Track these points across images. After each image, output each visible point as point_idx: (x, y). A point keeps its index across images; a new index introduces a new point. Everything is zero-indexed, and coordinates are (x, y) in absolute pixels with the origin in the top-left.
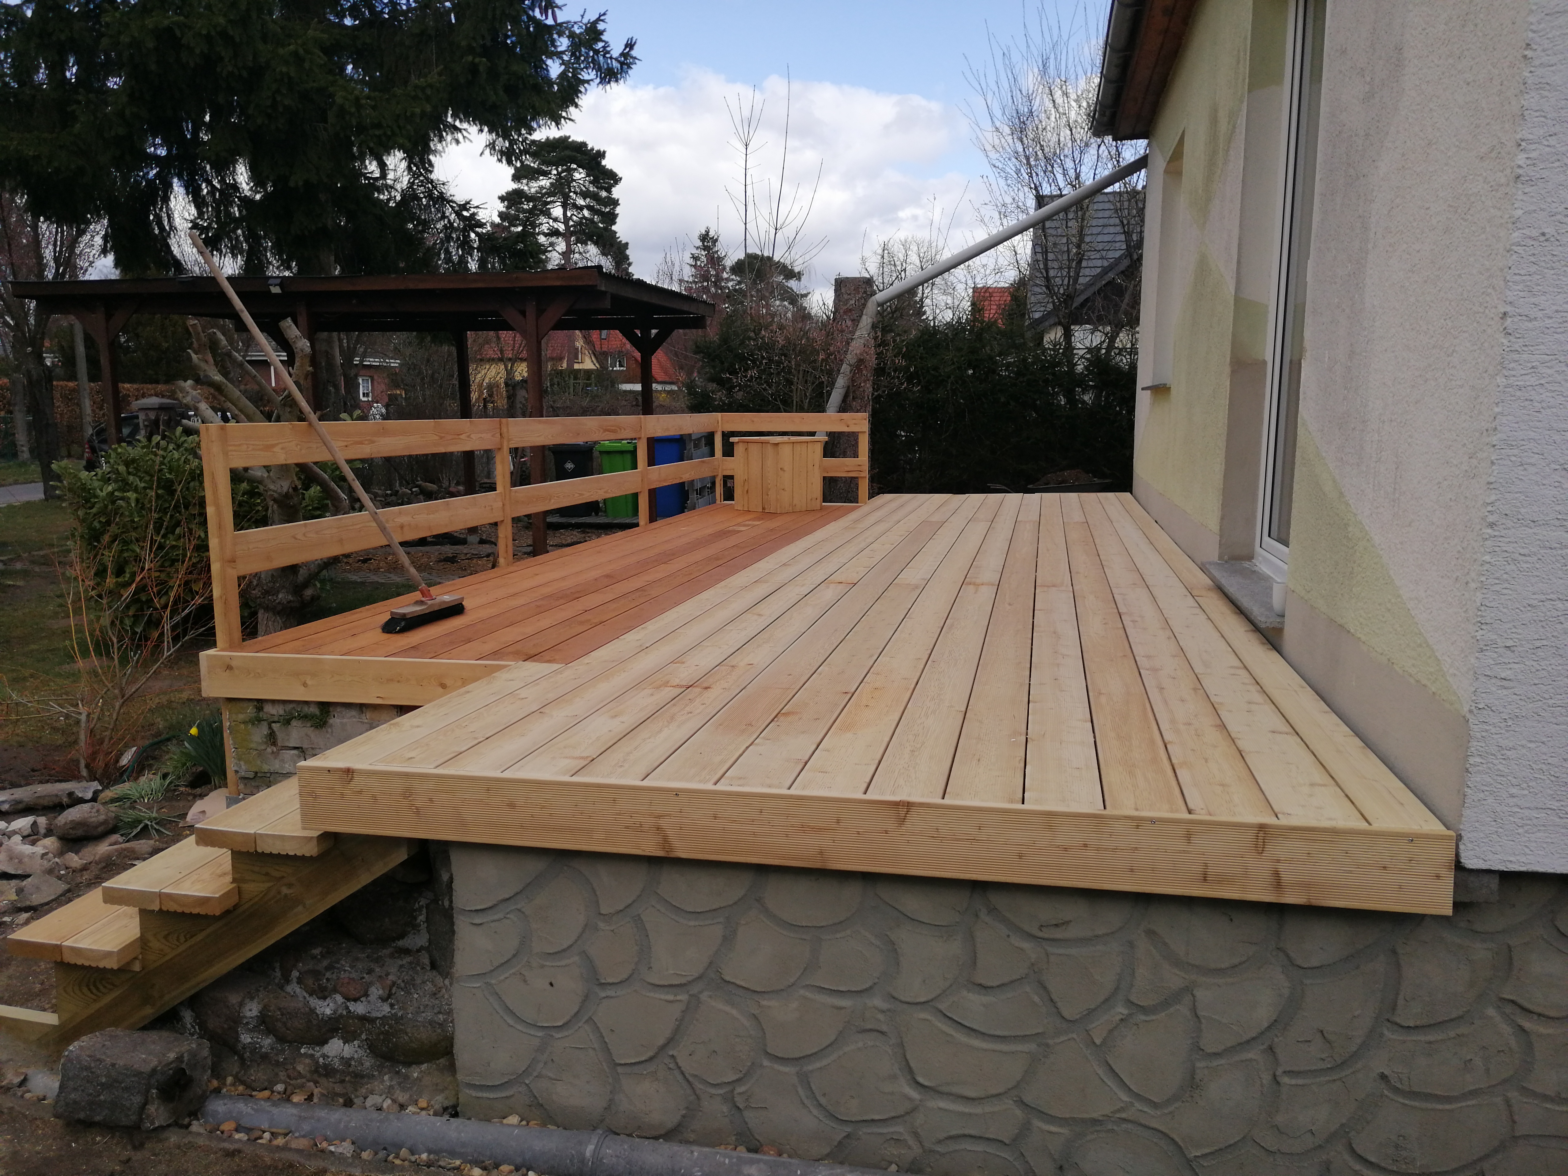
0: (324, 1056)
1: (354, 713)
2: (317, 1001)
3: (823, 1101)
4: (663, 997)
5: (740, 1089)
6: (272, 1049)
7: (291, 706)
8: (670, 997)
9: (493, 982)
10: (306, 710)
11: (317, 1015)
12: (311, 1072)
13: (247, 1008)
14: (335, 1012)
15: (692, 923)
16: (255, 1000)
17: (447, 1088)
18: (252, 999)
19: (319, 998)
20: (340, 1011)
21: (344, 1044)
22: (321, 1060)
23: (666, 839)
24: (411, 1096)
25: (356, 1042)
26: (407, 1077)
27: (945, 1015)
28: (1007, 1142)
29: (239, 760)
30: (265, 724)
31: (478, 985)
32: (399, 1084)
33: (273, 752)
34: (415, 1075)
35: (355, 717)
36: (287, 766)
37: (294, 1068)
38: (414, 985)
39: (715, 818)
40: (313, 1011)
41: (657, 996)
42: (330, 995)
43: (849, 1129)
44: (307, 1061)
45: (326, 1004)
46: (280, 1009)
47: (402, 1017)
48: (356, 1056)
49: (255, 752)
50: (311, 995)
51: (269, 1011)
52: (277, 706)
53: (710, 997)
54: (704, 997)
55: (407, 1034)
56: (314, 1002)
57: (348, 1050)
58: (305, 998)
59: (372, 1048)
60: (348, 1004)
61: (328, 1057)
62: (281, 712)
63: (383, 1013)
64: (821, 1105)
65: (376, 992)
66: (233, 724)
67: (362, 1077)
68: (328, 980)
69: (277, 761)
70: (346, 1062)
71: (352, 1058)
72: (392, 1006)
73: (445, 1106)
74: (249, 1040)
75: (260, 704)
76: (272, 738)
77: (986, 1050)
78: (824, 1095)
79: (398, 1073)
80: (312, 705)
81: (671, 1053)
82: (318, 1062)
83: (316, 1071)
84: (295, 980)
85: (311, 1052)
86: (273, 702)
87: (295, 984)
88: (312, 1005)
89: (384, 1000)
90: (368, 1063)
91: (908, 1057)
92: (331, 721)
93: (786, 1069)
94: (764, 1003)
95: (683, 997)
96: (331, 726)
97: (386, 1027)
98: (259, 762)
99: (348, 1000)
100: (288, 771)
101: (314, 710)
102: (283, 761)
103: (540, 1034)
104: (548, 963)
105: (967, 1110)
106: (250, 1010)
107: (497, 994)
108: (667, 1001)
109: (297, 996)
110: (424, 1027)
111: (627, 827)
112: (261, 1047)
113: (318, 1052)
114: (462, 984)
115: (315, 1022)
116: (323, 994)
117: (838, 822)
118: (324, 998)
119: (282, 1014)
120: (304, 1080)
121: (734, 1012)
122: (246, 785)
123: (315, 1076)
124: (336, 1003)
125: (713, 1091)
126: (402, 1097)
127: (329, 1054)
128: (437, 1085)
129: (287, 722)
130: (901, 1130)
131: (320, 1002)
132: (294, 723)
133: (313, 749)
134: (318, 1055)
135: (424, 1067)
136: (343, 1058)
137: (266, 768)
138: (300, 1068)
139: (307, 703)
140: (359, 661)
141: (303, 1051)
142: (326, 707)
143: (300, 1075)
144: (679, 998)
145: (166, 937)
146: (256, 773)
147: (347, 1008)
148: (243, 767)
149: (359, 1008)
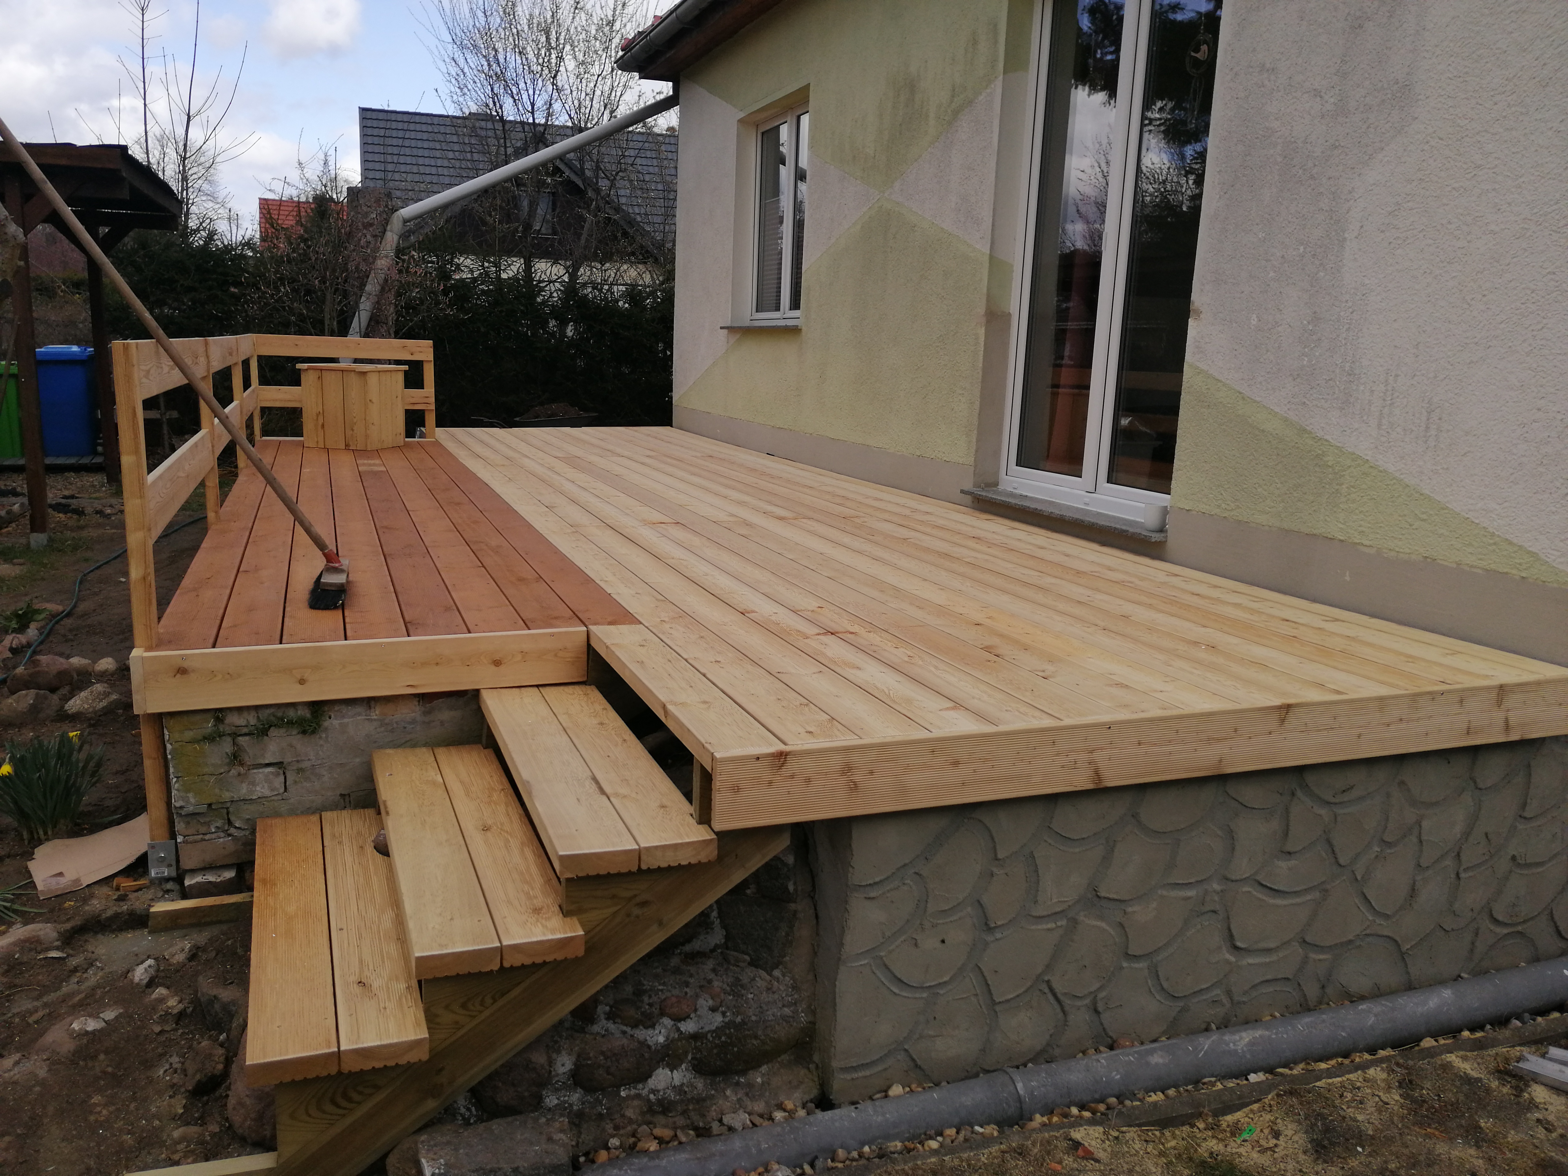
0: (654, 1091)
1: (359, 709)
2: (644, 1031)
3: (1165, 985)
4: (1045, 926)
5: (1102, 995)
6: (583, 1103)
7: (268, 711)
8: (1051, 925)
9: (882, 954)
10: (291, 713)
11: (649, 1047)
12: (643, 1113)
13: (559, 1064)
14: (667, 1038)
15: (1077, 850)
16: (564, 1053)
17: (802, 1083)
18: (558, 1052)
19: (646, 1028)
20: (672, 1035)
21: (672, 1072)
22: (652, 1096)
23: (1097, 773)
24: (766, 1103)
25: (683, 1066)
26: (750, 1085)
27: (1262, 885)
28: (1290, 977)
29: (188, 791)
30: (229, 739)
31: (866, 962)
32: (747, 1095)
33: (239, 774)
34: (759, 1080)
35: (360, 714)
36: (258, 788)
37: (623, 1116)
38: (742, 986)
39: (1139, 744)
40: (643, 1044)
41: (1040, 927)
42: (658, 1021)
43: (1181, 1004)
44: (636, 1103)
45: (657, 1032)
46: (603, 1053)
47: (743, 1022)
48: (685, 1081)
49: (213, 779)
50: (635, 1026)
51: (589, 1059)
52: (245, 714)
53: (1085, 916)
54: (1081, 917)
55: (756, 1037)
56: (641, 1033)
57: (679, 1076)
58: (624, 1033)
59: (699, 1068)
60: (679, 1025)
61: (658, 1091)
62: (253, 721)
63: (716, 1024)
64: (1163, 989)
65: (704, 1003)
66: (177, 745)
67: (704, 1100)
68: (650, 1005)
69: (244, 785)
70: (679, 1089)
71: (682, 1085)
72: (724, 1014)
73: (805, 1100)
74: (556, 1102)
75: (219, 714)
76: (236, 758)
77: (1285, 906)
78: (1167, 979)
79: (738, 1084)
80: (300, 707)
81: (1046, 978)
82: (649, 1100)
83: (651, 1111)
84: (602, 1016)
85: (633, 1092)
86: (240, 709)
87: (605, 1022)
88: (641, 1038)
89: (713, 1010)
90: (700, 1084)
91: (1232, 926)
92: (326, 723)
93: (1141, 965)
94: (1130, 909)
95: (1063, 922)
96: (326, 729)
97: (723, 1039)
98: (217, 791)
99: (680, 1020)
100: (260, 795)
101: (306, 713)
102: (253, 784)
103: (925, 995)
104: (941, 921)
105: (1268, 960)
106: (563, 1065)
107: (886, 966)
108: (1049, 929)
109: (612, 1034)
110: (779, 1024)
111: (1063, 767)
112: (571, 1105)
113: (643, 1090)
114: (850, 965)
115: (647, 1055)
116: (649, 1022)
117: (1236, 730)
118: (653, 1026)
119: (606, 1058)
120: (635, 1126)
121: (1103, 925)
122: (188, 823)
123: (648, 1117)
124: (666, 1027)
125: (1079, 1003)
126: (759, 1106)
127: (659, 1088)
128: (790, 1082)
129: (262, 731)
130: (1219, 992)
131: (650, 1032)
132: (273, 732)
133: (298, 761)
134: (645, 1092)
135: (764, 1069)
136: (674, 1087)
137: (227, 796)
138: (630, 1113)
139: (293, 705)
140: (381, 644)
141: (623, 1094)
142: (318, 708)
143: (631, 1121)
144: (1059, 924)
145: (464, 1006)
146: (210, 805)
147: (678, 1029)
148: (192, 800)
149: (688, 1027)
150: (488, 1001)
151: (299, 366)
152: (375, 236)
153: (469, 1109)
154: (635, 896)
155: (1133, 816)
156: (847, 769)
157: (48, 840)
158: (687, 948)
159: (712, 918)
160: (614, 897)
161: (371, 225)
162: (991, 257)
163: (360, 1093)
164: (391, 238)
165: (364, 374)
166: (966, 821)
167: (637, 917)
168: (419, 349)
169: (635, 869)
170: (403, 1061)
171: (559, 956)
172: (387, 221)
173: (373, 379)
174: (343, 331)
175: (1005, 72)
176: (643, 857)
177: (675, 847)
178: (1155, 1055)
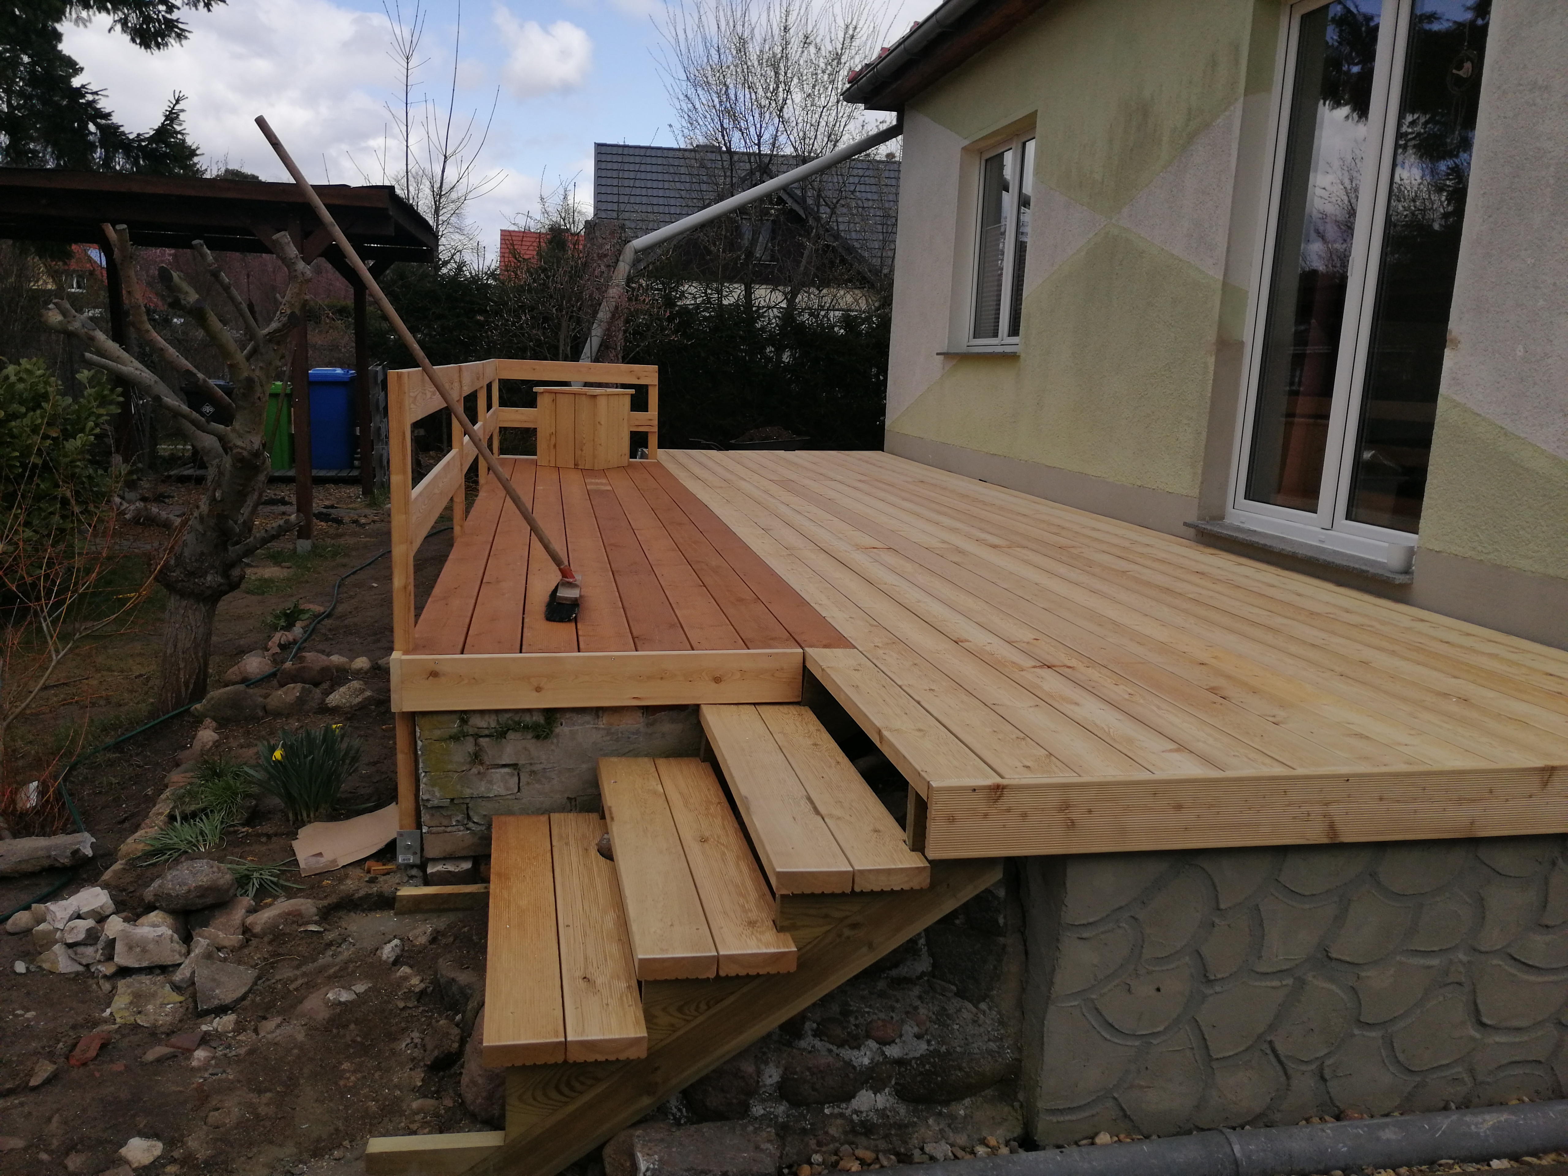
0: (857, 1112)
1: (587, 718)
2: (850, 1052)
3: (1401, 1057)
4: (1269, 984)
5: (1328, 1062)
6: (788, 1116)
7: (507, 716)
8: (1276, 983)
9: (1094, 997)
10: (527, 719)
11: (854, 1068)
12: (845, 1133)
13: (767, 1075)
14: (872, 1060)
15: (1307, 906)
16: (771, 1065)
17: (1006, 1120)
18: (766, 1063)
19: (852, 1048)
20: (877, 1058)
21: (875, 1094)
22: (855, 1117)
23: (1332, 826)
24: (969, 1136)
25: (887, 1090)
26: (953, 1117)
27: (1515, 959)
29: (433, 786)
30: (471, 740)
31: (1076, 1003)
32: (949, 1126)
33: (479, 773)
34: (962, 1112)
35: (588, 723)
36: (495, 787)
37: (826, 1133)
38: (948, 1016)
39: (1381, 799)
40: (849, 1064)
41: (1264, 984)
42: (863, 1043)
43: (1418, 1079)
44: (839, 1121)
45: (862, 1053)
46: (809, 1069)
47: (948, 1052)
48: (888, 1105)
49: (456, 775)
50: (841, 1045)
51: (796, 1073)
52: (487, 717)
53: (1314, 977)
54: (1309, 977)
55: (961, 1069)
56: (847, 1053)
57: (883, 1100)
58: (830, 1051)
59: (902, 1094)
60: (884, 1048)
61: (861, 1112)
62: (493, 724)
63: (921, 1052)
64: (1398, 1062)
65: (910, 1029)
66: (426, 742)
67: (906, 1126)
68: (856, 1026)
69: (483, 783)
70: (882, 1113)
71: (885, 1109)
72: (929, 1042)
73: (1008, 1138)
74: (762, 1112)
75: (464, 716)
76: (476, 758)
77: (1538, 983)
78: (1403, 1052)
79: (940, 1114)
80: (535, 713)
81: (1269, 1039)
82: (852, 1121)
83: (853, 1131)
84: (810, 1033)
85: (837, 1110)
86: (482, 712)
87: (812, 1038)
88: (847, 1058)
89: (918, 1037)
90: (902, 1109)
91: (1479, 1001)
92: (558, 730)
93: (1373, 1034)
94: (1363, 974)
95: (1289, 981)
96: (557, 736)
97: (927, 1067)
98: (459, 787)
99: (885, 1044)
100: (496, 793)
101: (540, 719)
102: (491, 782)
103: (1137, 1043)
104: (1157, 969)
105: (1517, 1040)
106: (770, 1077)
107: (1097, 1009)
108: (1273, 988)
109: (819, 1051)
110: (984, 1058)
111: (1294, 818)
112: (776, 1117)
113: (847, 1109)
114: (1059, 1005)
115: (851, 1075)
116: (855, 1042)
117: (1491, 792)
118: (858, 1048)
119: (812, 1074)
120: (837, 1145)
121: (1333, 987)
122: (433, 815)
123: (851, 1137)
124: (871, 1050)
125: (1304, 1068)
126: (962, 1139)
127: (862, 1109)
128: (993, 1118)
129: (501, 734)
130: (1461, 1070)
131: (856, 1053)
132: (511, 735)
133: (531, 764)
134: (848, 1112)
135: (967, 1101)
136: (877, 1110)
137: (467, 792)
138: (833, 1131)
139: (529, 711)
140: (611, 657)
141: (827, 1111)
142: (551, 714)
143: (834, 1139)
144: (1284, 983)
145: (680, 1010)
146: (452, 800)
147: (883, 1053)
148: (437, 794)
149: (893, 1051)
150: (703, 1006)
151: (536, 389)
152: (608, 266)
153: (680, 1110)
154: (847, 917)
155: (1371, 875)
156: (1065, 807)
157: (310, 822)
158: (894, 973)
159: (920, 945)
160: (826, 916)
161: (606, 256)
162: (1225, 284)
163: (582, 1083)
164: (624, 268)
165: (595, 396)
166: (1187, 867)
167: (848, 938)
168: (645, 374)
169: (848, 890)
170: (622, 1057)
171: (772, 970)
172: (620, 252)
173: (602, 402)
174: (575, 355)
175: (1245, 95)
176: (857, 880)
177: (889, 872)
178: (1387, 1131)
